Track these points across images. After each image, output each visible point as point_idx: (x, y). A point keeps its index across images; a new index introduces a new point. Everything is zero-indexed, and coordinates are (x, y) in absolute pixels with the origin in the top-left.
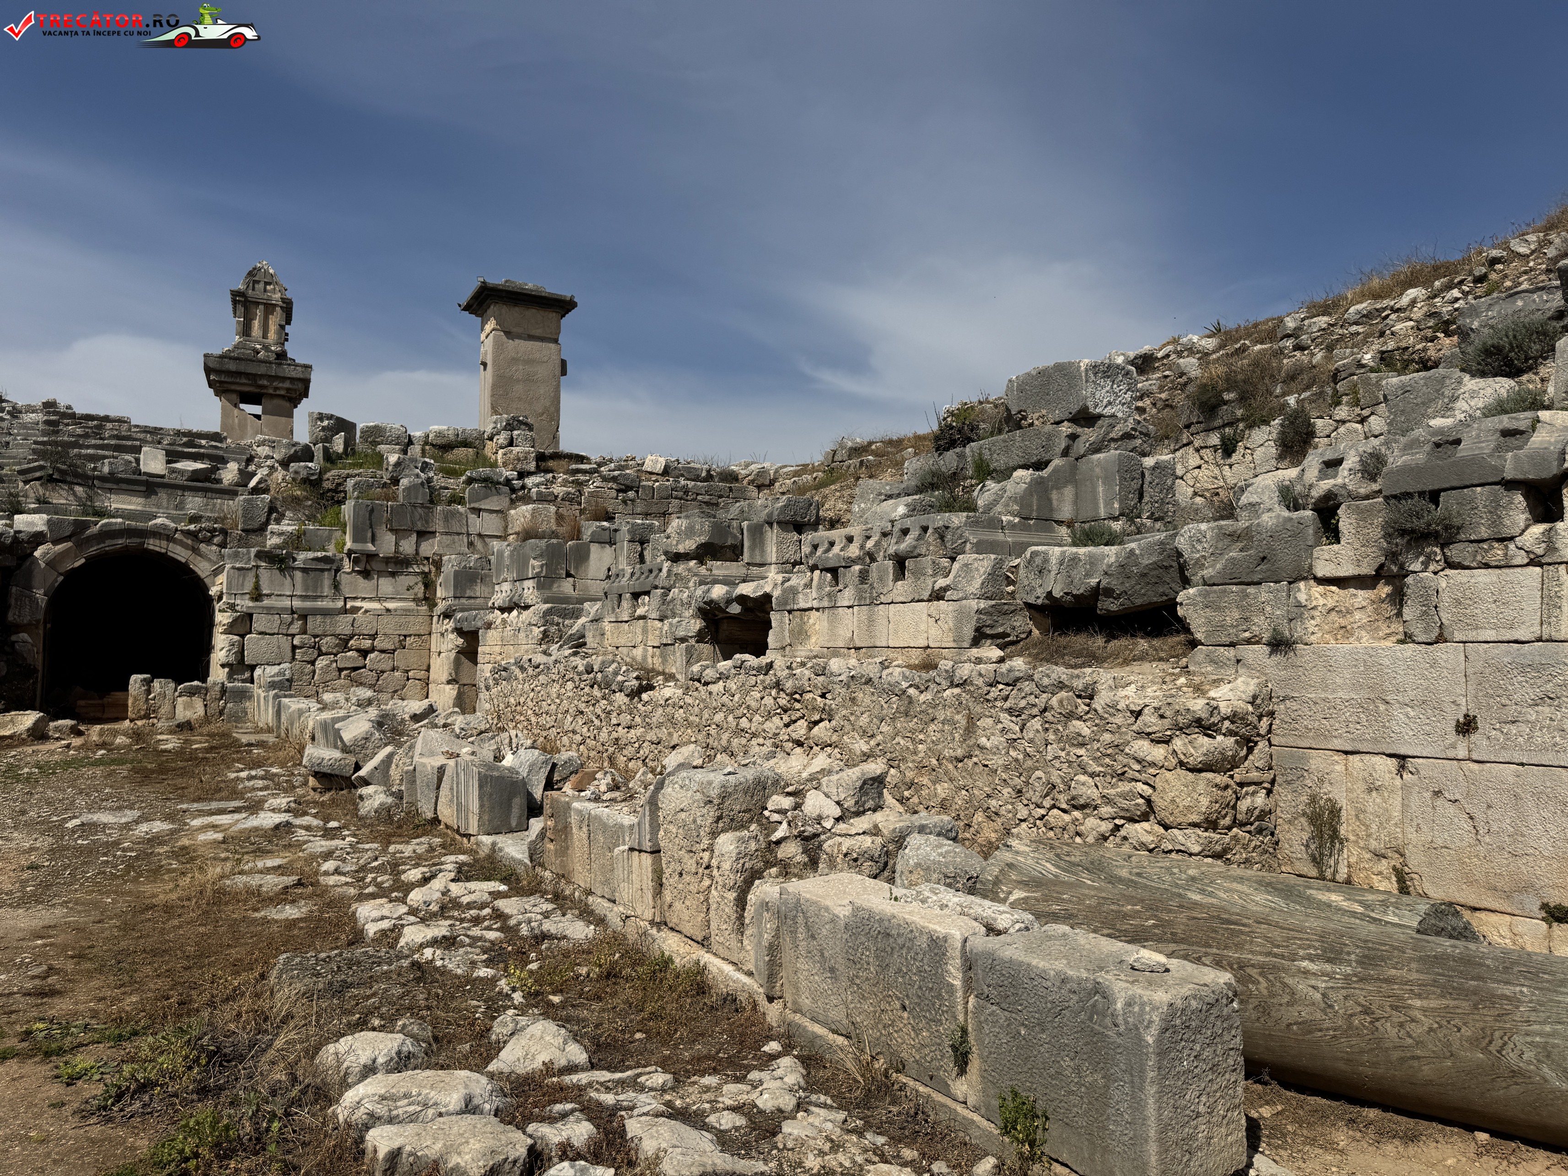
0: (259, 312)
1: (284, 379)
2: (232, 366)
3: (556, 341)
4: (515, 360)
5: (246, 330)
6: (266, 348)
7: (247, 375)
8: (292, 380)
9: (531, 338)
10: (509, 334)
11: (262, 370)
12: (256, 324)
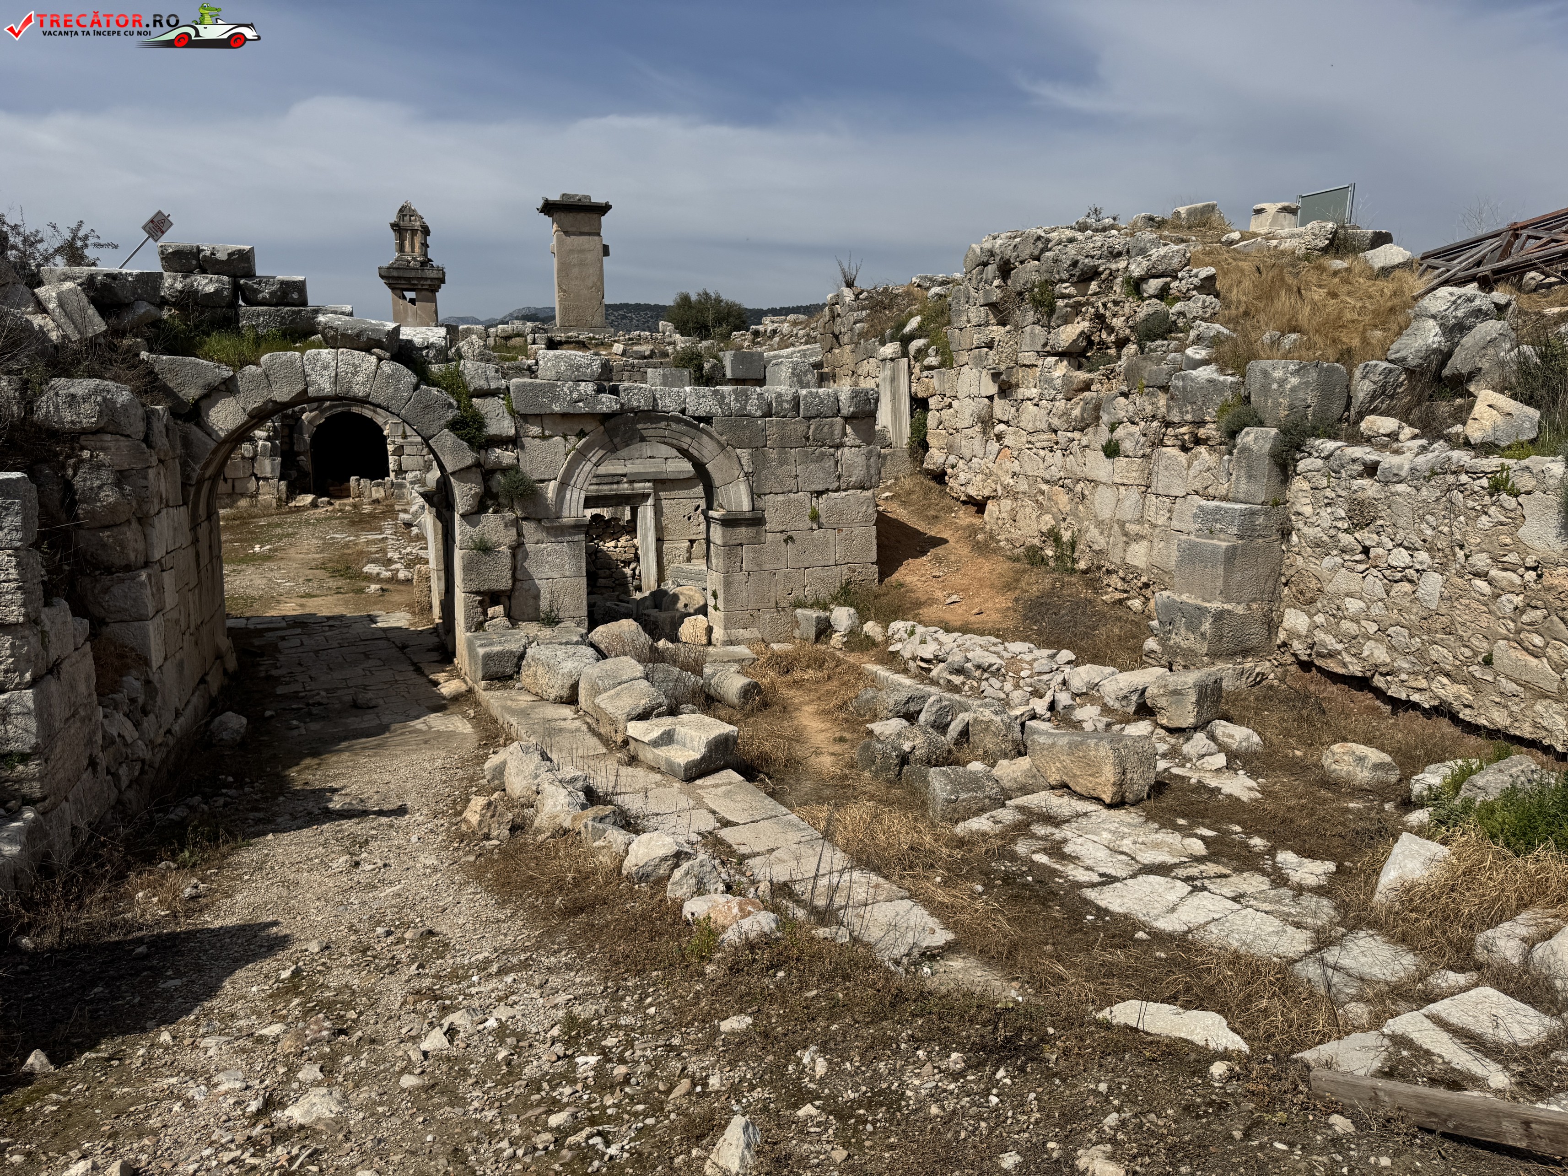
0: (408, 235)
1: (426, 279)
2: (395, 274)
3: (599, 234)
4: (571, 251)
5: (401, 249)
6: (414, 259)
7: (405, 278)
8: (432, 279)
9: (582, 234)
10: (567, 233)
11: (412, 274)
12: (407, 243)
